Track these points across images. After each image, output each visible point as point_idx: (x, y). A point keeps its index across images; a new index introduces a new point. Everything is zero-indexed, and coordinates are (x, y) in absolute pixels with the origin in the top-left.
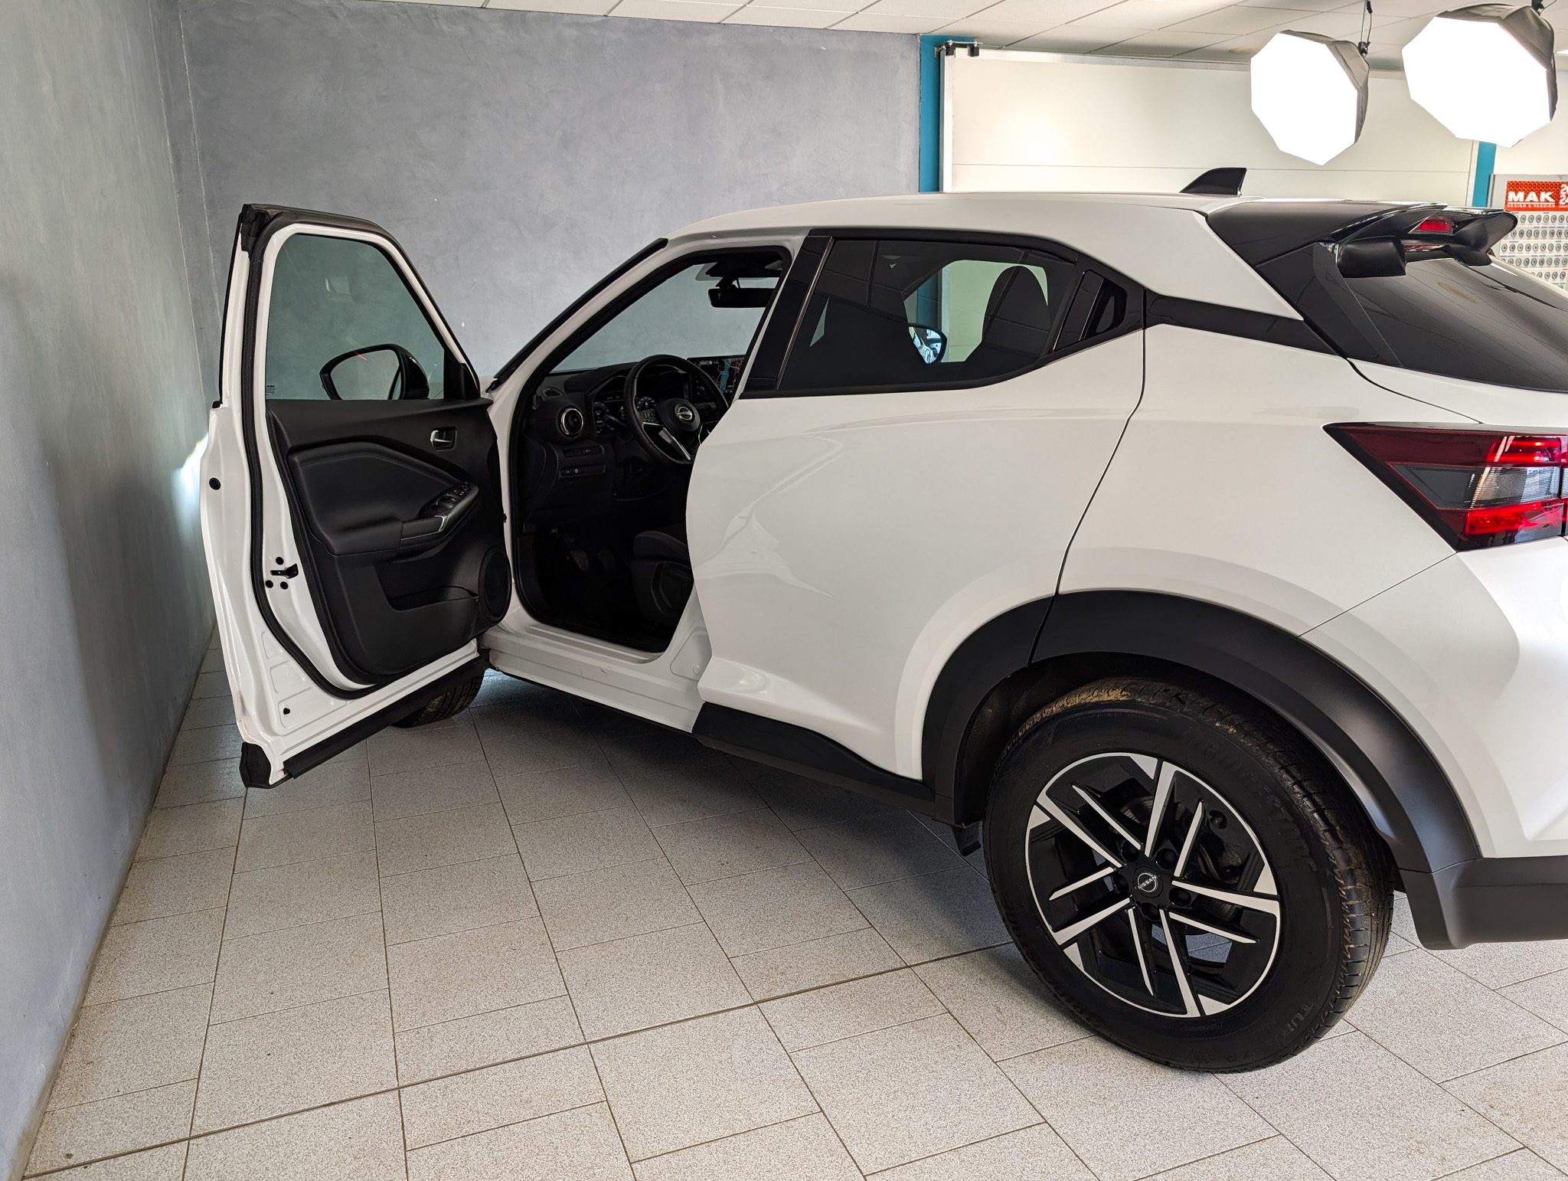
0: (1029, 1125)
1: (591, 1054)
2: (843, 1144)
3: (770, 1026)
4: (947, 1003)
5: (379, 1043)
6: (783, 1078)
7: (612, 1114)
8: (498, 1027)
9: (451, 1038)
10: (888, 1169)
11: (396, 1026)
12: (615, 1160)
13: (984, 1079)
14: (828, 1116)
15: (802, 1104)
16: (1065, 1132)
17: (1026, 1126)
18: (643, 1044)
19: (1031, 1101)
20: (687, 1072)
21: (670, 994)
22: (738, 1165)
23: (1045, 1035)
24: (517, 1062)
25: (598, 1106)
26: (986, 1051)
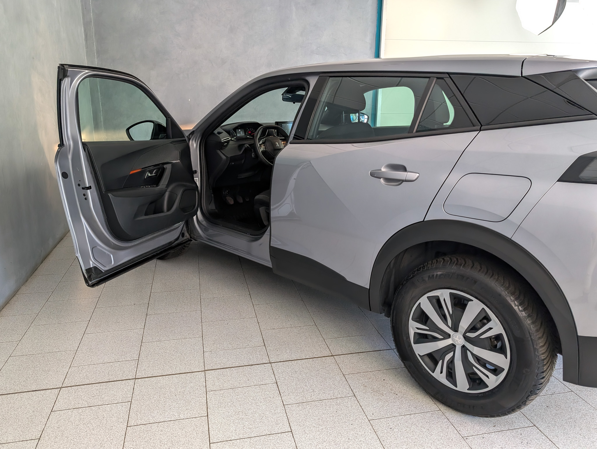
0: (284, 432)
1: (135, 383)
2: (209, 429)
3: (205, 380)
4: (278, 379)
5: (63, 370)
6: (199, 401)
7: (130, 407)
8: (107, 369)
9: (89, 371)
10: (220, 442)
11: (72, 364)
12: (122, 425)
13: (276, 412)
14: (209, 418)
15: (202, 412)
16: (297, 436)
17: (283, 432)
18: (155, 382)
19: (290, 422)
20: (165, 394)
21: (175, 363)
22: (166, 433)
23: (309, 397)
24: (107, 383)
25: (127, 403)
26: (283, 400)
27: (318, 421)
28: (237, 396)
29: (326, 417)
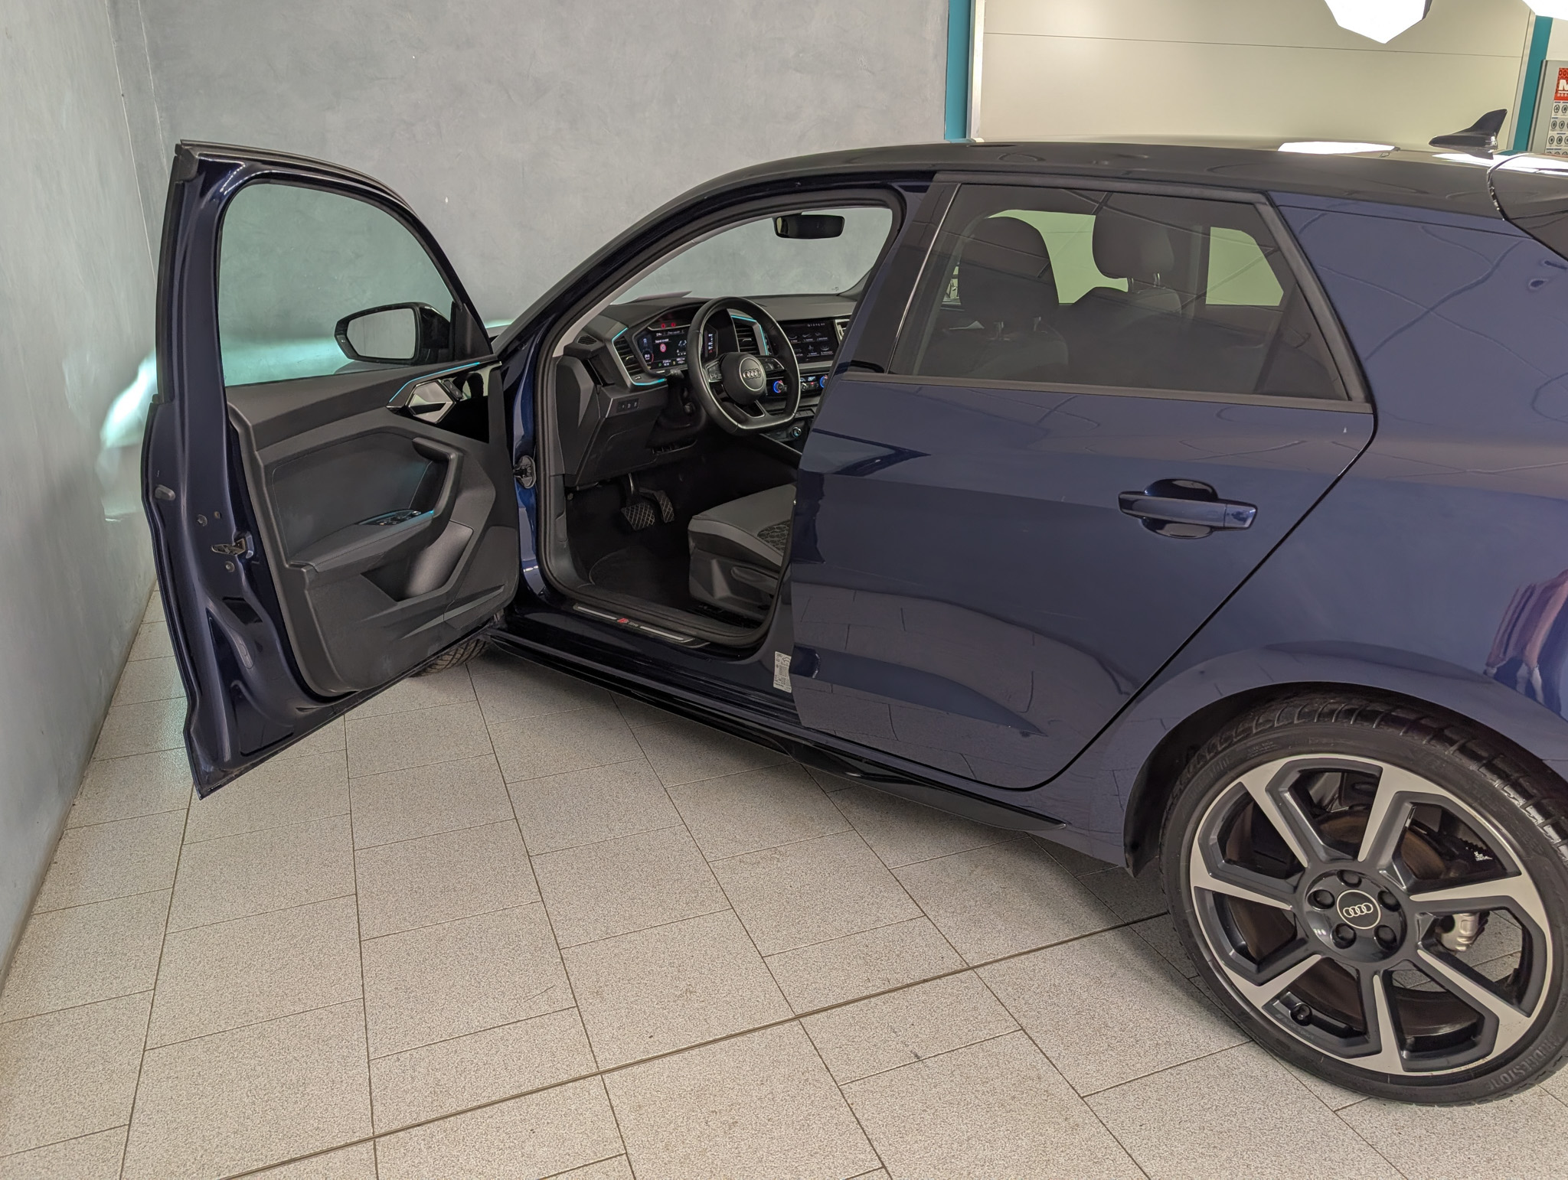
1: (605, 1088)
3: (815, 1048)
4: (1020, 1017)
5: (351, 1073)
6: (835, 1121)
7: (633, 1172)
8: (493, 1051)
9: (438, 1067)
11: (371, 1050)
13: (1071, 1121)
14: (892, 1174)
15: (859, 1156)
18: (665, 1075)
19: (1129, 1152)
21: (696, 1005)
24: (517, 1100)
25: (615, 1162)
26: (1070, 1082)
27: (1204, 1135)
28: (935, 1087)
29: (1216, 1117)
